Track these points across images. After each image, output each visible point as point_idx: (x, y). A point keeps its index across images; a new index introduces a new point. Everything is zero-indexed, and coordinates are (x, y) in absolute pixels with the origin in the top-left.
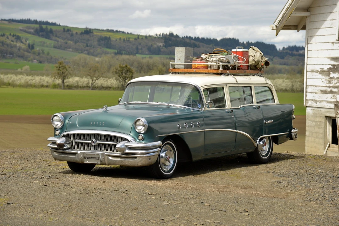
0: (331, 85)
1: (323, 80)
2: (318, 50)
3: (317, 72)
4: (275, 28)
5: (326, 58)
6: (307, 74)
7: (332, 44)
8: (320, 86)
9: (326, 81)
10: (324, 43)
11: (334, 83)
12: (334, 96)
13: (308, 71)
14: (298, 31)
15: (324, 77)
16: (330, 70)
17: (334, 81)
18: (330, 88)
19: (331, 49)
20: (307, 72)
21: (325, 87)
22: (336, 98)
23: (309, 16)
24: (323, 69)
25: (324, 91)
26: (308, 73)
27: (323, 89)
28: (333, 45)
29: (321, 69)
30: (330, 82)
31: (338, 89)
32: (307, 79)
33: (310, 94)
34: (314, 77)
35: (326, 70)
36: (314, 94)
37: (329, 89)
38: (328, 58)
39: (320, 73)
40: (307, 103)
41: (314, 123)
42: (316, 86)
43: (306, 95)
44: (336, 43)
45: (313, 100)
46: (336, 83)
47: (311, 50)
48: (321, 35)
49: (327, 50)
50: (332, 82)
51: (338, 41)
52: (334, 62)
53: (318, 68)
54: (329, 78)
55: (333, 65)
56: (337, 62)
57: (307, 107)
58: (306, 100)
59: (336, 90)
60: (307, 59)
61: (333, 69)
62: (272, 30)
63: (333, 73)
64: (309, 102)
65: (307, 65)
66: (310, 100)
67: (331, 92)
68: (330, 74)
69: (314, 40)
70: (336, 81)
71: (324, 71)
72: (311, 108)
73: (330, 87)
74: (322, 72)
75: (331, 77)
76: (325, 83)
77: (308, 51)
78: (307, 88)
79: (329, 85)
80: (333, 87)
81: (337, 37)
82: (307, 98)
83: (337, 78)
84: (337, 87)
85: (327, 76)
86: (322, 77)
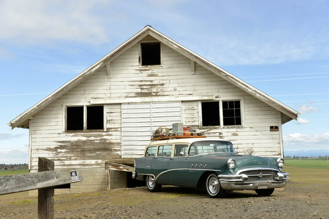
1: (50, 154)
2: (43, 138)
3: (43, 149)
4: (11, 125)
5: (52, 142)
6: (31, 151)
9: (53, 154)
10: (50, 134)
12: (61, 162)
15: (51, 152)
17: (61, 154)
19: (57, 137)
20: (31, 150)
21: (52, 157)
22: (64, 163)
23: (32, 119)
29: (47, 148)
32: (31, 154)
33: (35, 162)
34: (40, 152)
35: (53, 148)
37: (56, 158)
38: (55, 141)
39: (46, 150)
43: (31, 163)
44: (63, 134)
46: (64, 155)
47: (35, 138)
48: (46, 130)
49: (54, 137)
51: (65, 132)
52: (60, 144)
54: (56, 152)
56: (64, 143)
57: (31, 170)
59: (63, 158)
60: (32, 143)
61: (60, 147)
62: (9, 126)
63: (61, 149)
65: (32, 146)
66: (35, 166)
67: (59, 160)
69: (38, 132)
70: (63, 154)
71: (51, 149)
72: (35, 171)
73: (57, 157)
74: (49, 149)
75: (58, 152)
77: (32, 139)
78: (32, 159)
79: (56, 156)
80: (60, 157)
81: (64, 130)
82: (32, 165)
83: (65, 152)
84: (65, 157)
85: (54, 151)
86: (49, 152)
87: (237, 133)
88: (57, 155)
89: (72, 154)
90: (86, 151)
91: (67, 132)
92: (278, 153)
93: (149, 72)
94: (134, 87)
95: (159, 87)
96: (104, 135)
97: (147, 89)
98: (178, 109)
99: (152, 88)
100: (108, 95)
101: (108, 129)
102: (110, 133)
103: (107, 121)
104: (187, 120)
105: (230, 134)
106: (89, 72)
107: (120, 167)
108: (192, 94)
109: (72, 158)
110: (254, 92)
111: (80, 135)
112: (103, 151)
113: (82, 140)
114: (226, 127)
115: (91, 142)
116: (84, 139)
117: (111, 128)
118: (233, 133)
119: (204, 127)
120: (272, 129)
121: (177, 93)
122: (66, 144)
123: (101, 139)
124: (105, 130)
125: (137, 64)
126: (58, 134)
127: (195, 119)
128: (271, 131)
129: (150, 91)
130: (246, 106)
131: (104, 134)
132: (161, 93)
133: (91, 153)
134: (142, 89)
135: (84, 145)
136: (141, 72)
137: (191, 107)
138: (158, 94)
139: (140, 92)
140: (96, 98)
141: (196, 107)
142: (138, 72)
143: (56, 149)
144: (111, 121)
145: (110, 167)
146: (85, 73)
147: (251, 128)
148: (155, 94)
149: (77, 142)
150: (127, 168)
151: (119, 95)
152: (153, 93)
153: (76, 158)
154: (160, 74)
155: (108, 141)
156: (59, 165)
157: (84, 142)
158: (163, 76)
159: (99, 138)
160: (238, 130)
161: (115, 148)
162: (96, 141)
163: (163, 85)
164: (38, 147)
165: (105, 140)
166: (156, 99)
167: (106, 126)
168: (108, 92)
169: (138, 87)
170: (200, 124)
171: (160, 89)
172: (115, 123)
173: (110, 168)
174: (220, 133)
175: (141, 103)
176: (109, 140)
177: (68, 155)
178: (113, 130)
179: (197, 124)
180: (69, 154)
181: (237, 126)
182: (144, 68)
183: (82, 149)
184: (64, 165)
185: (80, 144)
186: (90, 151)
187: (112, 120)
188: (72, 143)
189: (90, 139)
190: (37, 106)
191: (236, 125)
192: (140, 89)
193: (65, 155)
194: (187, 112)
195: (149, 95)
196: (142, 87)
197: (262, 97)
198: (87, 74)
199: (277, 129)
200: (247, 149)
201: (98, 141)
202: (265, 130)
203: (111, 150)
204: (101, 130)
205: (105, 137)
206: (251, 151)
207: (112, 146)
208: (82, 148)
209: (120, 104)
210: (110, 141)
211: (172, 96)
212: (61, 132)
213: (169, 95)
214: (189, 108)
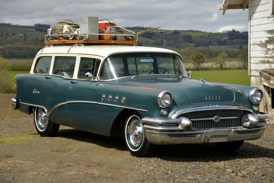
0: (268, 56)
1: (262, 51)
2: (258, 25)
3: (258, 44)
4: (222, 8)
5: (264, 32)
7: (268, 18)
8: (260, 57)
9: (264, 52)
10: (262, 18)
11: (270, 54)
12: (270, 66)
13: (251, 44)
14: (244, 10)
15: (262, 49)
16: (267, 42)
17: (270, 52)
18: (268, 59)
19: (267, 23)
21: (264, 57)
22: (272, 67)
24: (262, 41)
25: (263, 61)
26: (251, 46)
27: (262, 59)
28: (269, 20)
29: (260, 42)
30: (267, 53)
31: (273, 59)
32: (250, 51)
33: (253, 64)
34: (256, 49)
35: (264, 42)
36: (256, 65)
37: (266, 60)
38: (265, 31)
39: (260, 45)
40: (251, 72)
42: (257, 57)
43: (250, 66)
44: (271, 17)
45: (255, 70)
46: (272, 54)
47: (253, 26)
48: (259, 12)
49: (265, 24)
50: (269, 53)
51: (272, 15)
52: (269, 35)
53: (258, 41)
54: (266, 49)
55: (269, 38)
56: (272, 34)
57: (251, 76)
58: (250, 70)
59: (271, 60)
60: (250, 33)
61: (269, 41)
62: (220, 9)
63: (269, 45)
64: (253, 71)
65: (250, 39)
66: (253, 70)
67: (268, 62)
68: (267, 46)
69: (255, 16)
70: (271, 52)
71: (263, 44)
72: (254, 77)
73: (267, 57)
75: (268, 49)
76: (264, 54)
77: (251, 27)
78: (251, 59)
79: (266, 56)
81: (271, 12)
82: (251, 68)
85: (265, 47)
122: (273, 36)
145: (263, 80)
164: (254, 41)
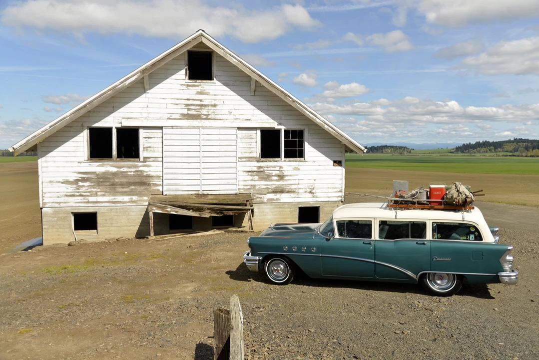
1: (69, 188)
2: (58, 167)
3: (59, 182)
5: (71, 173)
6: (42, 184)
8: (64, 192)
9: (73, 188)
10: (66, 162)
11: (84, 189)
12: (84, 198)
15: (70, 186)
19: (78, 166)
20: (43, 182)
21: (72, 192)
22: (87, 199)
24: (67, 180)
26: (45, 183)
27: (69, 194)
28: (81, 164)
29: (64, 180)
32: (43, 187)
33: (49, 198)
34: (54, 186)
35: (73, 181)
36: (56, 198)
38: (74, 172)
39: (62, 183)
40: (45, 205)
41: (56, 219)
42: (57, 192)
43: (43, 199)
44: (85, 162)
45: (53, 202)
47: (47, 167)
49: (72, 167)
50: (81, 188)
51: (88, 161)
52: (82, 175)
53: (59, 179)
54: (77, 186)
55: (82, 177)
56: (86, 175)
57: (44, 207)
59: (86, 194)
60: (42, 173)
61: (81, 180)
63: (83, 183)
65: (42, 177)
66: (49, 203)
67: (81, 195)
70: (86, 188)
71: (69, 181)
72: (50, 208)
73: (78, 192)
74: (67, 182)
75: (79, 186)
76: (72, 190)
77: (43, 168)
78: (44, 194)
79: (77, 191)
80: (82, 192)
81: (86, 159)
82: (44, 201)
83: (88, 186)
84: (88, 192)
85: (73, 185)
86: (66, 185)
87: (298, 167)
88: (78, 189)
89: (99, 189)
90: (117, 185)
91: (91, 160)
92: (339, 190)
93: (199, 89)
94: (179, 106)
95: (210, 108)
96: (140, 166)
97: (195, 110)
98: (234, 137)
99: (201, 109)
100: (145, 115)
101: (145, 158)
102: (147, 163)
103: (144, 148)
104: (243, 151)
105: (291, 168)
106: (122, 84)
107: (168, 210)
108: (250, 120)
109: (99, 194)
110: (322, 123)
111: (108, 164)
112: (138, 185)
113: (111, 171)
114: (287, 159)
115: (123, 175)
116: (114, 170)
117: (149, 158)
118: (294, 167)
119: (262, 159)
120: (335, 164)
121: (232, 117)
122: (90, 176)
123: (136, 171)
124: (142, 159)
125: (183, 77)
126: (79, 162)
127: (252, 149)
128: (334, 165)
129: (199, 113)
130: (309, 137)
131: (140, 164)
132: (212, 116)
133: (123, 188)
134: (189, 109)
135: (113, 178)
136: (188, 88)
137: (249, 135)
138: (209, 117)
139: (186, 113)
140: (128, 118)
141: (254, 136)
142: (184, 87)
143: (76, 181)
144: (148, 149)
145: (154, 208)
146: (116, 86)
147: (314, 162)
148: (205, 117)
149: (104, 173)
150: (176, 210)
151: (158, 116)
152: (202, 116)
153: (103, 193)
154: (212, 93)
155: (145, 174)
156: (81, 202)
157: (114, 174)
158: (215, 95)
159: (134, 170)
160: (300, 164)
161: (154, 183)
162: (129, 173)
163: (215, 106)
164: (52, 179)
165: (141, 171)
166: (206, 123)
167: (142, 154)
168: (145, 110)
169: (183, 106)
170: (258, 156)
171: (212, 111)
172: (154, 151)
173: (154, 210)
174: (281, 167)
175: (188, 127)
176: (146, 172)
177: (93, 190)
178: (152, 159)
179: (256, 156)
180: (94, 188)
181: (299, 159)
182: (191, 82)
183: (111, 183)
184: (88, 202)
185: (109, 176)
186: (122, 185)
187: (150, 147)
188: (98, 175)
189: (122, 170)
190: (50, 127)
191: (298, 157)
192: (187, 110)
193: (89, 190)
194: (243, 140)
195: (197, 117)
196: (189, 107)
197: (330, 129)
198: (119, 88)
199: (340, 164)
200: (308, 185)
201: (132, 173)
202: (328, 165)
203: (149, 185)
204: (136, 159)
205: (141, 169)
206: (313, 187)
207: (151, 180)
208: (111, 181)
209: (161, 128)
210: (149, 173)
211: (226, 121)
212: (82, 160)
213: (223, 119)
214: (246, 136)
